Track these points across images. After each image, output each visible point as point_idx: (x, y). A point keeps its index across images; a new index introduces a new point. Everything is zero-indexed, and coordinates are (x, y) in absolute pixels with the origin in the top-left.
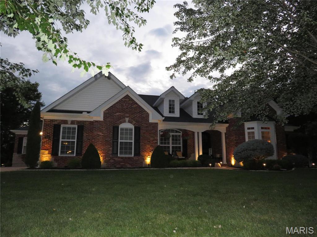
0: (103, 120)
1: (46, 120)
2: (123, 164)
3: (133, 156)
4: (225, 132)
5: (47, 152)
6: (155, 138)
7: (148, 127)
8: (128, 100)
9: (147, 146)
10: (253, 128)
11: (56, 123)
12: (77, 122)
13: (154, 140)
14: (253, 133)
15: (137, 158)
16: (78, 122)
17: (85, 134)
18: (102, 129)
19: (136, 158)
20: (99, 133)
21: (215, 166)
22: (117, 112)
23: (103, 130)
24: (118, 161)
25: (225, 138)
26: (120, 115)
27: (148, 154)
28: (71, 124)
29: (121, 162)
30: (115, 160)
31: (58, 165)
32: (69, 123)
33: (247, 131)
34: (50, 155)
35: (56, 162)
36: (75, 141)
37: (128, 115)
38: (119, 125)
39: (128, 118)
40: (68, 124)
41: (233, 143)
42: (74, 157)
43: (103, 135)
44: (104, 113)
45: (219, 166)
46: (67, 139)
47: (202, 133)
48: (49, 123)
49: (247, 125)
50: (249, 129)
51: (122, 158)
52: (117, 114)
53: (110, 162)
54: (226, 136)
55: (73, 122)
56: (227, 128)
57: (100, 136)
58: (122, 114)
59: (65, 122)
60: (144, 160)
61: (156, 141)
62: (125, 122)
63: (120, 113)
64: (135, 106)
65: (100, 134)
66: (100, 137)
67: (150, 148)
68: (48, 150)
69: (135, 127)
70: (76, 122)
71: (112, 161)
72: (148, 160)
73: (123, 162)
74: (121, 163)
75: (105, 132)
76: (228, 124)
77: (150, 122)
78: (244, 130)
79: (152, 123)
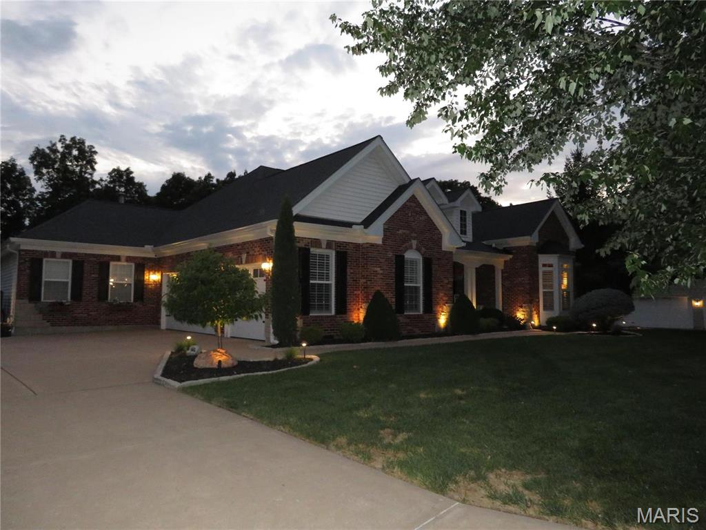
0: (381, 243)
2: (410, 328)
3: (421, 312)
4: (503, 269)
7: (441, 259)
8: (415, 205)
9: (440, 294)
10: (551, 266)
11: (302, 244)
14: (551, 272)
16: (337, 245)
17: (349, 271)
18: (381, 260)
19: (427, 317)
20: (376, 269)
22: (401, 229)
23: (382, 263)
24: (404, 323)
25: (502, 278)
26: (404, 233)
27: (441, 309)
28: (326, 248)
29: (408, 326)
32: (324, 245)
33: (541, 270)
36: (331, 284)
37: (416, 235)
38: (405, 253)
39: (416, 241)
40: (321, 248)
41: (522, 289)
42: (334, 316)
43: (382, 272)
44: (384, 228)
46: (320, 279)
47: (476, 268)
49: (543, 259)
50: (544, 265)
51: (410, 317)
52: (400, 232)
54: (504, 275)
55: (330, 244)
56: (505, 262)
57: (378, 274)
58: (408, 232)
59: (317, 243)
60: (436, 320)
62: (411, 247)
63: (404, 231)
64: (423, 218)
65: (379, 270)
67: (445, 298)
69: (424, 259)
70: (334, 243)
72: (442, 320)
73: (410, 326)
74: (408, 328)
75: (385, 267)
76: (511, 256)
77: (443, 250)
78: (538, 268)
79: (446, 252)
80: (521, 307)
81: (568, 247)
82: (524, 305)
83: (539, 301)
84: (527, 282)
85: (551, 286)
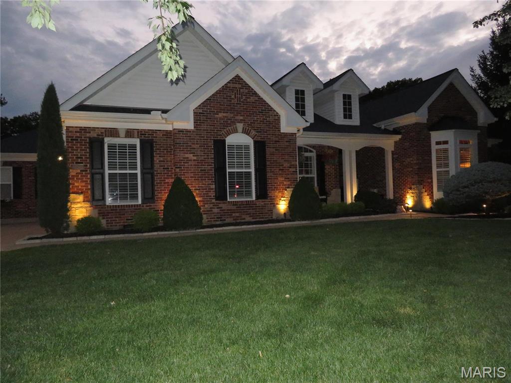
0: (193, 128)
1: (71, 129)
2: (237, 214)
3: (254, 198)
4: (393, 150)
5: (80, 198)
6: (293, 163)
7: (279, 141)
8: (240, 86)
9: (279, 179)
10: (446, 142)
11: (94, 135)
12: (138, 132)
13: (291, 168)
14: (446, 151)
15: (263, 203)
16: (141, 133)
17: (157, 159)
18: (194, 146)
19: (261, 203)
20: (186, 156)
21: (398, 210)
22: (221, 112)
23: (195, 148)
24: (227, 210)
25: (393, 160)
26: (226, 117)
27: (280, 194)
28: (126, 137)
29: (235, 213)
30: (221, 208)
31: (107, 223)
32: (122, 134)
33: (434, 147)
34: (87, 205)
35: (104, 218)
36: (137, 174)
37: (242, 118)
38: (226, 137)
39: (242, 124)
40: (119, 137)
41: (411, 169)
42: (140, 205)
43: (195, 158)
44: (194, 113)
45: (404, 211)
46: (121, 169)
48: (78, 134)
49: (436, 136)
50: (438, 143)
51: (235, 203)
52: (221, 115)
53: (213, 213)
54: (394, 156)
55: (129, 133)
56: (396, 142)
57: (191, 160)
58: (229, 115)
59: (114, 132)
60: (274, 205)
61: (294, 170)
62: (236, 131)
63: (225, 114)
64: (252, 99)
65: (190, 156)
66: (190, 163)
67: (285, 183)
68: (82, 193)
69: (255, 143)
70: (136, 131)
71: (216, 210)
72: (283, 206)
73: (237, 212)
74: (234, 215)
75: (199, 153)
76: (399, 137)
77: (282, 131)
78: (430, 146)
79: (286, 135)
80: (411, 188)
81: (476, 122)
82: (413, 187)
83: (432, 182)
84: (415, 162)
85: (447, 165)
